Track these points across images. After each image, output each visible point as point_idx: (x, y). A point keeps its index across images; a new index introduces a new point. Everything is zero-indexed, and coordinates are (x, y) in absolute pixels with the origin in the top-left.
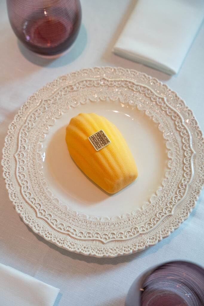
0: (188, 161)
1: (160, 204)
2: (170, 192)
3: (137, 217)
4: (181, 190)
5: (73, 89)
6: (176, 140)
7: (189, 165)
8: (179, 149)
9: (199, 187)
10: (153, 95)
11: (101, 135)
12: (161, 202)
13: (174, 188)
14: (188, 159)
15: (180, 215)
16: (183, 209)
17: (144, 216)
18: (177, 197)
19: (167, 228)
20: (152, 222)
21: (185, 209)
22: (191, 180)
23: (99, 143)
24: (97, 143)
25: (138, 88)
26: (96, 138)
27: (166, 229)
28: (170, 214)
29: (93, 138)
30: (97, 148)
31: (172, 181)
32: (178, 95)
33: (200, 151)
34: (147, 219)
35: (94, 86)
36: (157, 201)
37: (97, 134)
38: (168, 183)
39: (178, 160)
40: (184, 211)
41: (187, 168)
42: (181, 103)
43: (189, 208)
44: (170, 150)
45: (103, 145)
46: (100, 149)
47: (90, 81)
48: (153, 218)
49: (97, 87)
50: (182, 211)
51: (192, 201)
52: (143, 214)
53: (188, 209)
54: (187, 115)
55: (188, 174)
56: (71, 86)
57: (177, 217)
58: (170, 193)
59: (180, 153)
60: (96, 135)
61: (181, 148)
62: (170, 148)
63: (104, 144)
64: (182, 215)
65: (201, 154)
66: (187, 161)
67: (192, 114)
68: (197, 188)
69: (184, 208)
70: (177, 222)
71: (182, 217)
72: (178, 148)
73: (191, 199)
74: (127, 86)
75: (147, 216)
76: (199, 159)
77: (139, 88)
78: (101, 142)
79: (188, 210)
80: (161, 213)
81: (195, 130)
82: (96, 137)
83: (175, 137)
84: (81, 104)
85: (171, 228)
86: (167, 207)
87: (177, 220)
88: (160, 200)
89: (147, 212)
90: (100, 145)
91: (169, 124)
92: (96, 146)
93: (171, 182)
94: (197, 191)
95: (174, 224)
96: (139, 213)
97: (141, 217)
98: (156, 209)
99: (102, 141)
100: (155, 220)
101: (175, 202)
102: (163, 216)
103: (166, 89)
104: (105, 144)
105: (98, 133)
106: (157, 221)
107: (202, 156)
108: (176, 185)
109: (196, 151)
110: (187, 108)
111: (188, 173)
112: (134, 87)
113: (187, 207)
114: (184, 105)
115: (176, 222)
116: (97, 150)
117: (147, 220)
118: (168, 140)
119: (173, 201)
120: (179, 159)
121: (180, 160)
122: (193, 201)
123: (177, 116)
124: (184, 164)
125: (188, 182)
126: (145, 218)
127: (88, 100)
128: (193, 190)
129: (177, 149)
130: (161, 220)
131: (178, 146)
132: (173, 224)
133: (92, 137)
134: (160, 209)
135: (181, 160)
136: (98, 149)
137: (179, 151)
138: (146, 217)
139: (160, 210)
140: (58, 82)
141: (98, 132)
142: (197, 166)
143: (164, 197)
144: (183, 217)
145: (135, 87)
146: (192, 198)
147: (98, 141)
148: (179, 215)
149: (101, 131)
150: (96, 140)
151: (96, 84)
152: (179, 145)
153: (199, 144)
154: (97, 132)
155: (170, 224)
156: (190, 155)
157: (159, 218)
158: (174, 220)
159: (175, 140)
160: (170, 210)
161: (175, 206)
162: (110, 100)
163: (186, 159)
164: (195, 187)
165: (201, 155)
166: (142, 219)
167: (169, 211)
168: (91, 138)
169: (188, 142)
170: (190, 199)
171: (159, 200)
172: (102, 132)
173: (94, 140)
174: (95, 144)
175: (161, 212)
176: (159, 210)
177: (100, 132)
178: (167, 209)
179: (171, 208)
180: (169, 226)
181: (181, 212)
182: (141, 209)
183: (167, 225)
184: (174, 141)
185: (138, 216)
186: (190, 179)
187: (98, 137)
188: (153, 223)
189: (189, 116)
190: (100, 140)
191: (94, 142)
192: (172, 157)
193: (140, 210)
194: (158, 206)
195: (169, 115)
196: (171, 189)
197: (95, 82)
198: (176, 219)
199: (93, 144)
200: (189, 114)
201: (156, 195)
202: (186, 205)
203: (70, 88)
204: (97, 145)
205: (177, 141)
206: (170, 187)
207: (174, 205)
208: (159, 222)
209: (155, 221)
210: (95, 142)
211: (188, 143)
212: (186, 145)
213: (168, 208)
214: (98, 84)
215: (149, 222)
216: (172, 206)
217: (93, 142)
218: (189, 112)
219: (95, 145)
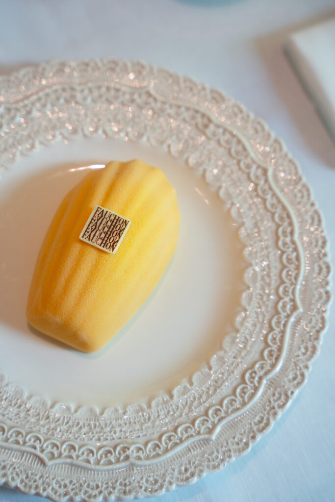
0: (185, 436)
1: (58, 430)
2: (97, 433)
3: (6, 399)
4: (112, 454)
5: (206, 126)
6: (221, 385)
7: (178, 441)
8: (204, 402)
9: (138, 489)
10: (292, 284)
11: (119, 226)
12: (65, 427)
13: (109, 438)
14: (191, 432)
15: (55, 481)
16: (71, 482)
17: (16, 410)
18: (91, 455)
19: (10, 471)
20: (10, 433)
21: (74, 485)
22: (148, 462)
23: (98, 232)
24: (96, 228)
25: (288, 248)
26: (105, 219)
27: (9, 469)
28: (46, 460)
29: (102, 215)
30: (84, 234)
31: (123, 425)
32: (323, 333)
33: (222, 447)
34: (11, 420)
35: (239, 162)
36: (62, 419)
37: (115, 219)
38: (116, 421)
39: (178, 413)
40: (68, 484)
41: (170, 440)
42: (310, 349)
43: (80, 490)
44: (191, 384)
45: (100, 241)
46: (87, 241)
47: (245, 149)
48: (20, 430)
49: (240, 169)
50: (67, 482)
51: (99, 490)
52: (20, 406)
53: (77, 491)
54: (291, 377)
55: (157, 449)
56: (210, 120)
57: (47, 478)
58: (94, 436)
59: (196, 408)
60: (112, 218)
61: (207, 405)
62: (195, 384)
63: (102, 243)
64: (56, 487)
65: (218, 452)
66: (186, 432)
67: (299, 384)
68: (135, 484)
69: (74, 481)
70: (36, 483)
71: (50, 488)
72: (204, 397)
73: (102, 486)
74: (280, 223)
75: (19, 418)
76: (204, 453)
77: (291, 249)
78: (103, 236)
79: (74, 491)
80: (38, 441)
81: (266, 412)
82: (108, 219)
83: (227, 379)
84: (187, 161)
85: (16, 477)
86: (59, 444)
87: (41, 481)
88: (68, 425)
89: (28, 410)
90: (95, 238)
91: (248, 352)
92: (89, 230)
93: (120, 425)
94: (128, 488)
95: (27, 481)
96: (18, 396)
97: (11, 405)
98: (44, 426)
99: (107, 236)
100: (17, 436)
101: (78, 457)
102: (35, 448)
103: (322, 301)
104: (103, 245)
105: (117, 218)
106: (17, 442)
107: (214, 456)
108: (120, 438)
109: (218, 438)
110: (307, 367)
111: (159, 448)
112: (286, 236)
113: (81, 485)
114: (309, 359)
115: (35, 481)
116: (80, 237)
117: (8, 422)
118: (210, 368)
119: (79, 449)
120: (182, 413)
121: (181, 416)
122: (101, 492)
123: (274, 358)
124: (175, 430)
125: (139, 458)
126: (13, 415)
127: (201, 169)
128: (125, 480)
129: (201, 397)
130: (24, 448)
131: (209, 396)
132: (27, 477)
133: (103, 211)
134: (47, 434)
135: (182, 418)
136: (85, 237)
137: (200, 404)
138: (16, 416)
139: (45, 436)
140: (202, 93)
141: (121, 217)
142: (185, 460)
143: (81, 428)
144: (53, 489)
145: (288, 240)
146: (105, 486)
147: (100, 228)
148: (53, 479)
149: (126, 223)
150: (101, 223)
151: (244, 164)
152: (211, 396)
153: (238, 436)
154: (118, 215)
155: (23, 473)
156: (202, 431)
157: (25, 443)
158: (36, 475)
159: (220, 382)
160: (56, 455)
161: (69, 460)
162: (229, 210)
163: (189, 427)
164: (134, 480)
165: (215, 453)
166: (6, 412)
167: (53, 454)
168: (100, 211)
169: (230, 410)
170: (102, 483)
171: (68, 422)
172: (126, 225)
173: (98, 220)
174: (91, 225)
175: (40, 440)
176: (44, 433)
177: (122, 220)
178: (55, 448)
179: (60, 455)
180: (19, 473)
181: (63, 480)
182: (30, 397)
183: (18, 468)
184: (216, 382)
185: (10, 398)
186: (147, 458)
187: (109, 224)
188: (9, 437)
189: (290, 381)
190: (106, 229)
191: (94, 222)
192: (178, 397)
193: (26, 395)
194: (53, 426)
195: (269, 341)
196: (105, 433)
197: (249, 161)
198: (40, 478)
199: (91, 222)
200: (294, 379)
201: (76, 411)
202: (85, 482)
203: (206, 121)
204: (92, 232)
205: (219, 387)
206: (108, 429)
207: (71, 457)
208: (16, 446)
209: (15, 439)
210: (96, 223)
211: (226, 413)
212: (220, 411)
213: (58, 449)
214: (248, 167)
215: (6, 428)
216: (65, 454)
217: (92, 219)
218: (299, 377)
219: (90, 227)
